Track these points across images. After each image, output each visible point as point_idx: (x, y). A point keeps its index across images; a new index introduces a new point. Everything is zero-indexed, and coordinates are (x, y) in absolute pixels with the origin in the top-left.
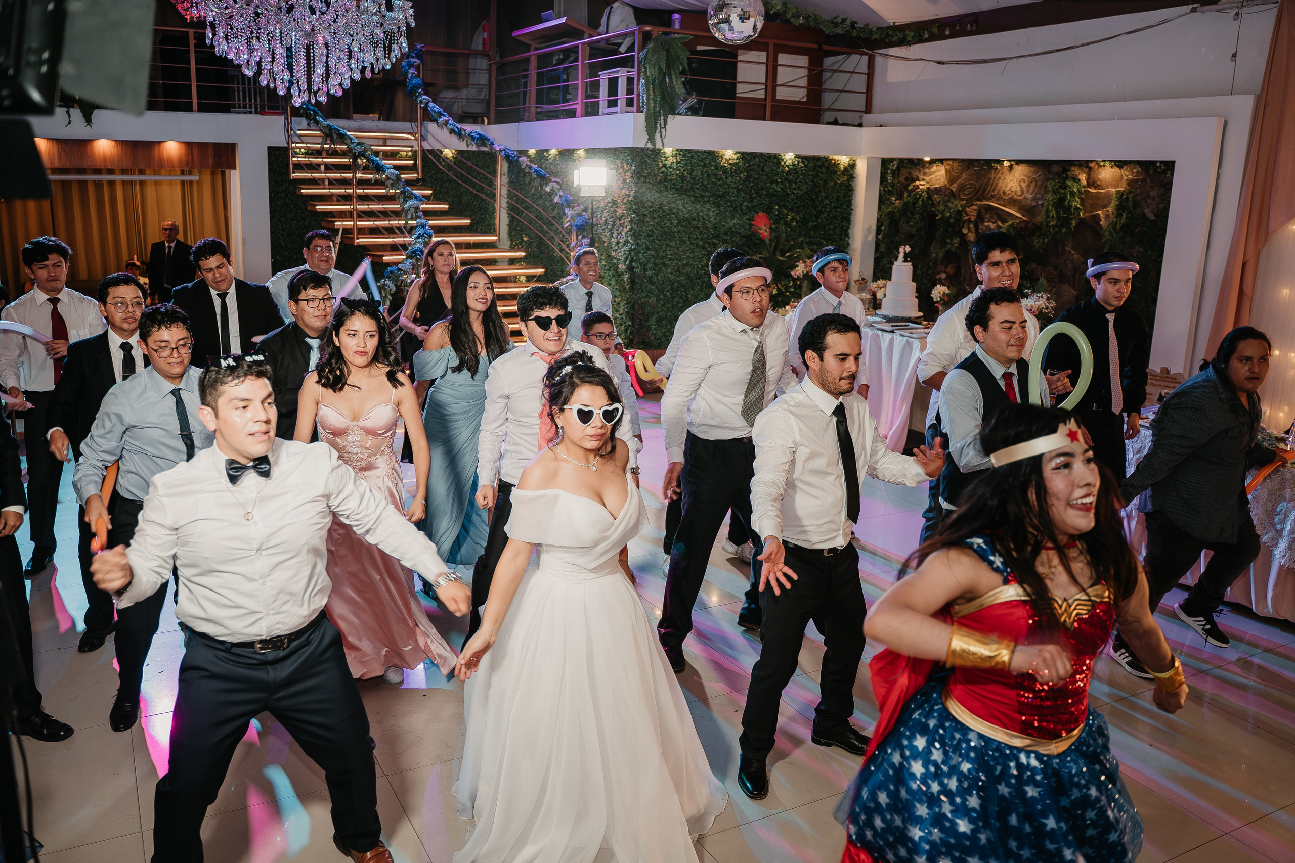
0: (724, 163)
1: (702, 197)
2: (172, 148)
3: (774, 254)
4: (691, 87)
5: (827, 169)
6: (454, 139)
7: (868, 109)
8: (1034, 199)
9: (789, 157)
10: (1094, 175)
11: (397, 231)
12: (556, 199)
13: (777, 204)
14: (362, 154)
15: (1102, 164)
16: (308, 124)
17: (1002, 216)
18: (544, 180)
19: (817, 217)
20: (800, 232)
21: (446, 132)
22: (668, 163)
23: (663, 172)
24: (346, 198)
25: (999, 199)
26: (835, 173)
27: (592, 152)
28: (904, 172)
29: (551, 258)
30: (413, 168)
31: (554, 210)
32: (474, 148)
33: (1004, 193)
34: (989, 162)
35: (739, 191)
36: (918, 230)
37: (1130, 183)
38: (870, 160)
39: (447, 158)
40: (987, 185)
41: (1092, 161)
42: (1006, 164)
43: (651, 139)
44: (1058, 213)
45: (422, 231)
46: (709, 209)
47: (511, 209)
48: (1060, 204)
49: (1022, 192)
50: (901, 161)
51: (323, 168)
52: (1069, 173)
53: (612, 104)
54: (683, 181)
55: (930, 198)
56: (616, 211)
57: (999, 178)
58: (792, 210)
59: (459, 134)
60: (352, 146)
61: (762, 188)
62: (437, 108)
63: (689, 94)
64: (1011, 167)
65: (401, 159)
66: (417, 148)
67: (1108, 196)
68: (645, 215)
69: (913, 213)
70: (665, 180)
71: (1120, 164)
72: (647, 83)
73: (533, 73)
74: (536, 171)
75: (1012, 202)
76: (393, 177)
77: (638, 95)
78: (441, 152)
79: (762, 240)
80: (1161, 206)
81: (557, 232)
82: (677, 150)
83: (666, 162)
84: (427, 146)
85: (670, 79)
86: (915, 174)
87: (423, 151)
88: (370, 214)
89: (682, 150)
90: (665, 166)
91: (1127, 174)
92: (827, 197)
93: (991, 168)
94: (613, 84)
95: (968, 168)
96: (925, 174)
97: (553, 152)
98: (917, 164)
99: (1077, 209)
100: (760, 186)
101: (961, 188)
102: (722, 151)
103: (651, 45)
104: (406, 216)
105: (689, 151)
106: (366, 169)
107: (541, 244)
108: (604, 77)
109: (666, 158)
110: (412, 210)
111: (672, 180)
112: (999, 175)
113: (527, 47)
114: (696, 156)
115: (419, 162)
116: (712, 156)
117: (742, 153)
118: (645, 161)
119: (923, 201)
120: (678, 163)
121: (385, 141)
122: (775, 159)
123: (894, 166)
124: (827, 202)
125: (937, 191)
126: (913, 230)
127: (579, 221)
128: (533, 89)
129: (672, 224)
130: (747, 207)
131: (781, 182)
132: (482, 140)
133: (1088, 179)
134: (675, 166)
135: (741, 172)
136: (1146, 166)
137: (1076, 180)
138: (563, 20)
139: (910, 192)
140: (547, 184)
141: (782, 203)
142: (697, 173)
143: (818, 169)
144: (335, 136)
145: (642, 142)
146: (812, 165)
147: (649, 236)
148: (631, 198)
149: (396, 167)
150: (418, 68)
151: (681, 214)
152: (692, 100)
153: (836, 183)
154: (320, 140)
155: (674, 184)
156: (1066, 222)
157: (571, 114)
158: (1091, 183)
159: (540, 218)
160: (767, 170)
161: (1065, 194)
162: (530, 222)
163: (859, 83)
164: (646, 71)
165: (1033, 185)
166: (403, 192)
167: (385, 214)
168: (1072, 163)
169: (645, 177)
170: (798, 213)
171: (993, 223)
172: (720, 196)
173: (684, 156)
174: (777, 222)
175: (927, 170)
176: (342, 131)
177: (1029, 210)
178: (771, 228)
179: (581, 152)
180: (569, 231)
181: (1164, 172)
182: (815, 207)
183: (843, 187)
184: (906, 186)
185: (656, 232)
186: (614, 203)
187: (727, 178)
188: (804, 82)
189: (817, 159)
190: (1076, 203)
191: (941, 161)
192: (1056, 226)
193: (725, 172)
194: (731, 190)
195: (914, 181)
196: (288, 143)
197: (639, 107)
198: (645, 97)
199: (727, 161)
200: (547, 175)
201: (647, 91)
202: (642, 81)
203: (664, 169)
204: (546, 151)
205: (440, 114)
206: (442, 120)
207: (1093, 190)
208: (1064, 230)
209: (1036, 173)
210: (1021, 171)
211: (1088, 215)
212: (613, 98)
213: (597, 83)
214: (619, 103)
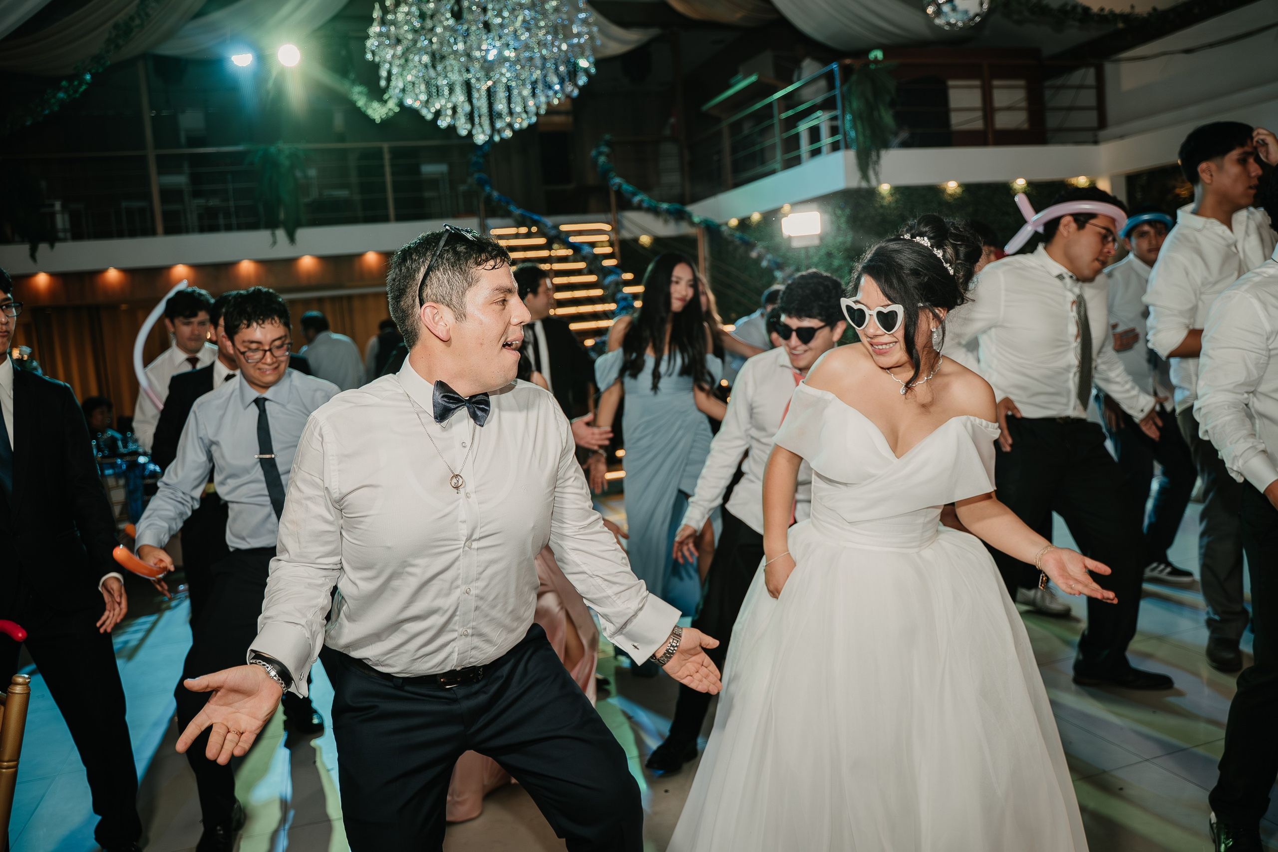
0: (947, 197)
2: (372, 259)
4: (902, 119)
7: (1102, 123)
9: (1020, 183)
12: (764, 264)
14: (557, 237)
18: (750, 246)
22: (885, 203)
23: (880, 214)
27: (799, 206)
28: (1156, 186)
30: (611, 256)
38: (1113, 179)
39: (644, 246)
43: (865, 176)
50: (1151, 173)
53: (816, 153)
62: (630, 189)
63: (901, 127)
66: (613, 237)
70: (884, 221)
72: (854, 121)
73: (726, 143)
74: (739, 239)
77: (845, 135)
82: (894, 187)
83: (883, 203)
84: (624, 234)
85: (878, 110)
86: (1171, 183)
87: (621, 239)
89: (899, 187)
90: (882, 206)
94: (815, 134)
97: (756, 217)
98: (1171, 173)
102: (944, 185)
103: (854, 78)
105: (907, 188)
108: (803, 127)
109: (883, 198)
111: (891, 221)
113: (718, 119)
114: (915, 193)
115: (617, 249)
116: (933, 192)
117: (967, 185)
118: (860, 203)
120: (896, 201)
121: (580, 233)
122: (1001, 188)
123: (1143, 181)
128: (727, 160)
131: (1014, 214)
132: (680, 213)
134: (893, 206)
138: (753, 78)
140: (753, 250)
145: (855, 181)
146: (1046, 191)
150: (608, 156)
152: (904, 135)
157: (773, 172)
160: (997, 200)
163: (1088, 98)
164: (849, 105)
169: (861, 221)
173: (903, 193)
179: (788, 207)
184: (1162, 200)
186: (829, 255)
188: (1023, 104)
189: (1052, 183)
193: (950, 208)
195: (1172, 190)
197: (847, 147)
198: (853, 134)
199: (951, 195)
200: (752, 240)
201: (854, 126)
202: (848, 117)
203: (881, 211)
204: (749, 218)
205: (634, 194)
206: (636, 199)
212: (816, 146)
213: (797, 136)
214: (824, 150)
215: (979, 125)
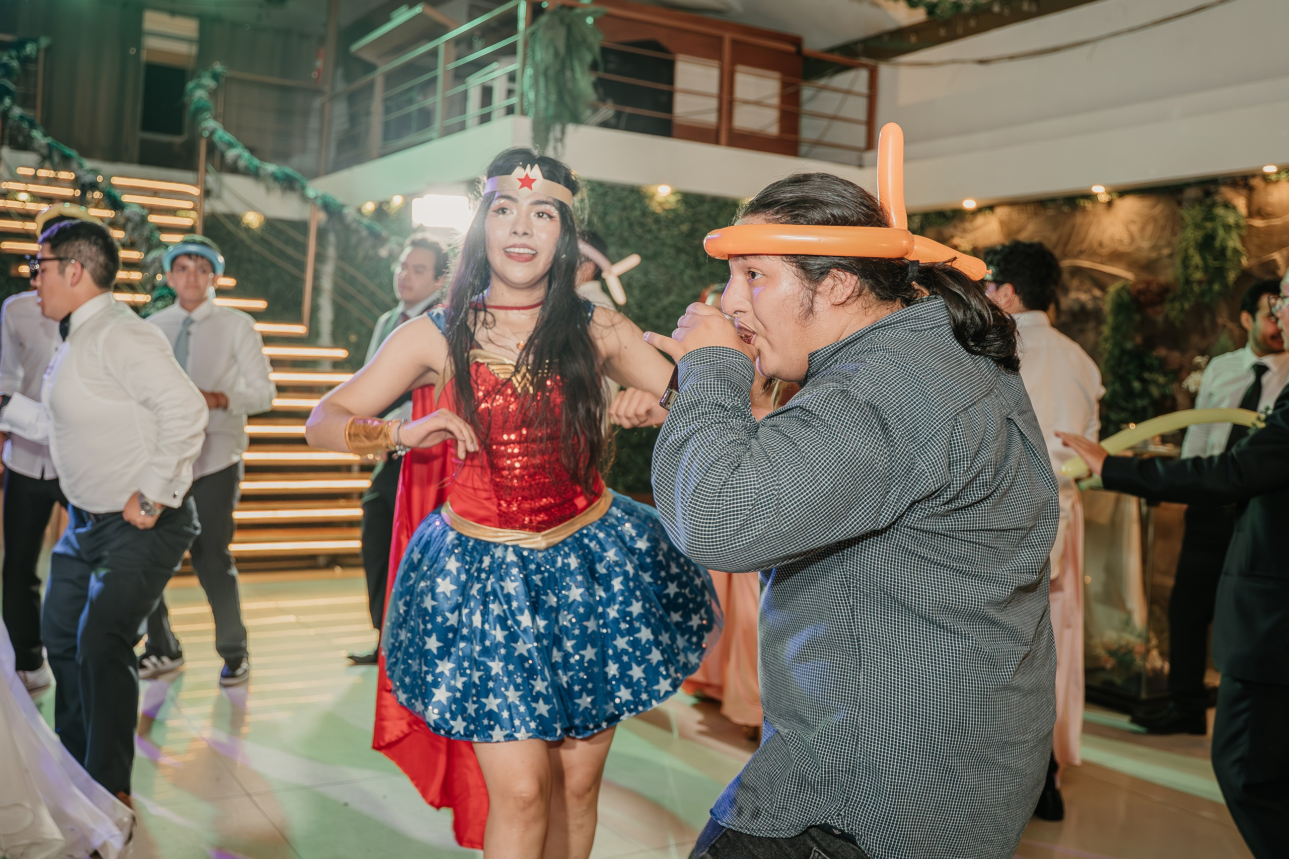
0: (655, 207)
4: (605, 89)
7: (871, 147)
8: (1155, 247)
10: (1259, 198)
15: (1275, 177)
17: (1099, 281)
18: (381, 240)
25: (1092, 254)
33: (1101, 244)
34: (1071, 199)
35: (679, 250)
40: (1070, 236)
41: (1254, 176)
42: (1102, 198)
44: (1204, 259)
47: (338, 292)
48: (1207, 244)
49: (1132, 239)
52: (1218, 198)
53: (485, 119)
57: (1091, 223)
62: (228, 137)
63: (602, 100)
64: (1110, 202)
72: (535, 78)
74: (367, 227)
75: (1116, 257)
77: (523, 97)
78: (240, 218)
84: (218, 206)
85: (572, 70)
86: (951, 229)
93: (1075, 207)
94: (487, 94)
95: (1036, 215)
96: (967, 229)
97: (397, 202)
98: (950, 217)
99: (1236, 251)
102: (652, 189)
103: (544, 19)
105: (601, 184)
108: (474, 83)
112: (1091, 218)
113: (370, 68)
114: (611, 193)
116: (636, 195)
128: (377, 122)
130: (692, 278)
133: (1249, 205)
135: (682, 222)
137: (1228, 205)
140: (382, 245)
142: (613, 218)
152: (608, 111)
156: (1218, 273)
158: (1255, 211)
161: (1214, 230)
163: (857, 108)
164: (533, 58)
165: (1150, 229)
168: (1218, 180)
171: (1085, 292)
173: (593, 190)
175: (967, 225)
177: (1148, 266)
187: (660, 230)
188: (774, 101)
190: (1234, 242)
191: (991, 208)
192: (1202, 281)
193: (657, 221)
197: (524, 113)
198: (531, 95)
199: (660, 204)
200: (384, 233)
201: (535, 84)
202: (529, 71)
204: (388, 202)
205: (230, 145)
206: (231, 154)
207: (1258, 223)
208: (1216, 287)
209: (1154, 207)
210: (1129, 206)
211: (1254, 262)
212: (486, 110)
213: (465, 95)
214: (495, 115)
215: (711, 119)
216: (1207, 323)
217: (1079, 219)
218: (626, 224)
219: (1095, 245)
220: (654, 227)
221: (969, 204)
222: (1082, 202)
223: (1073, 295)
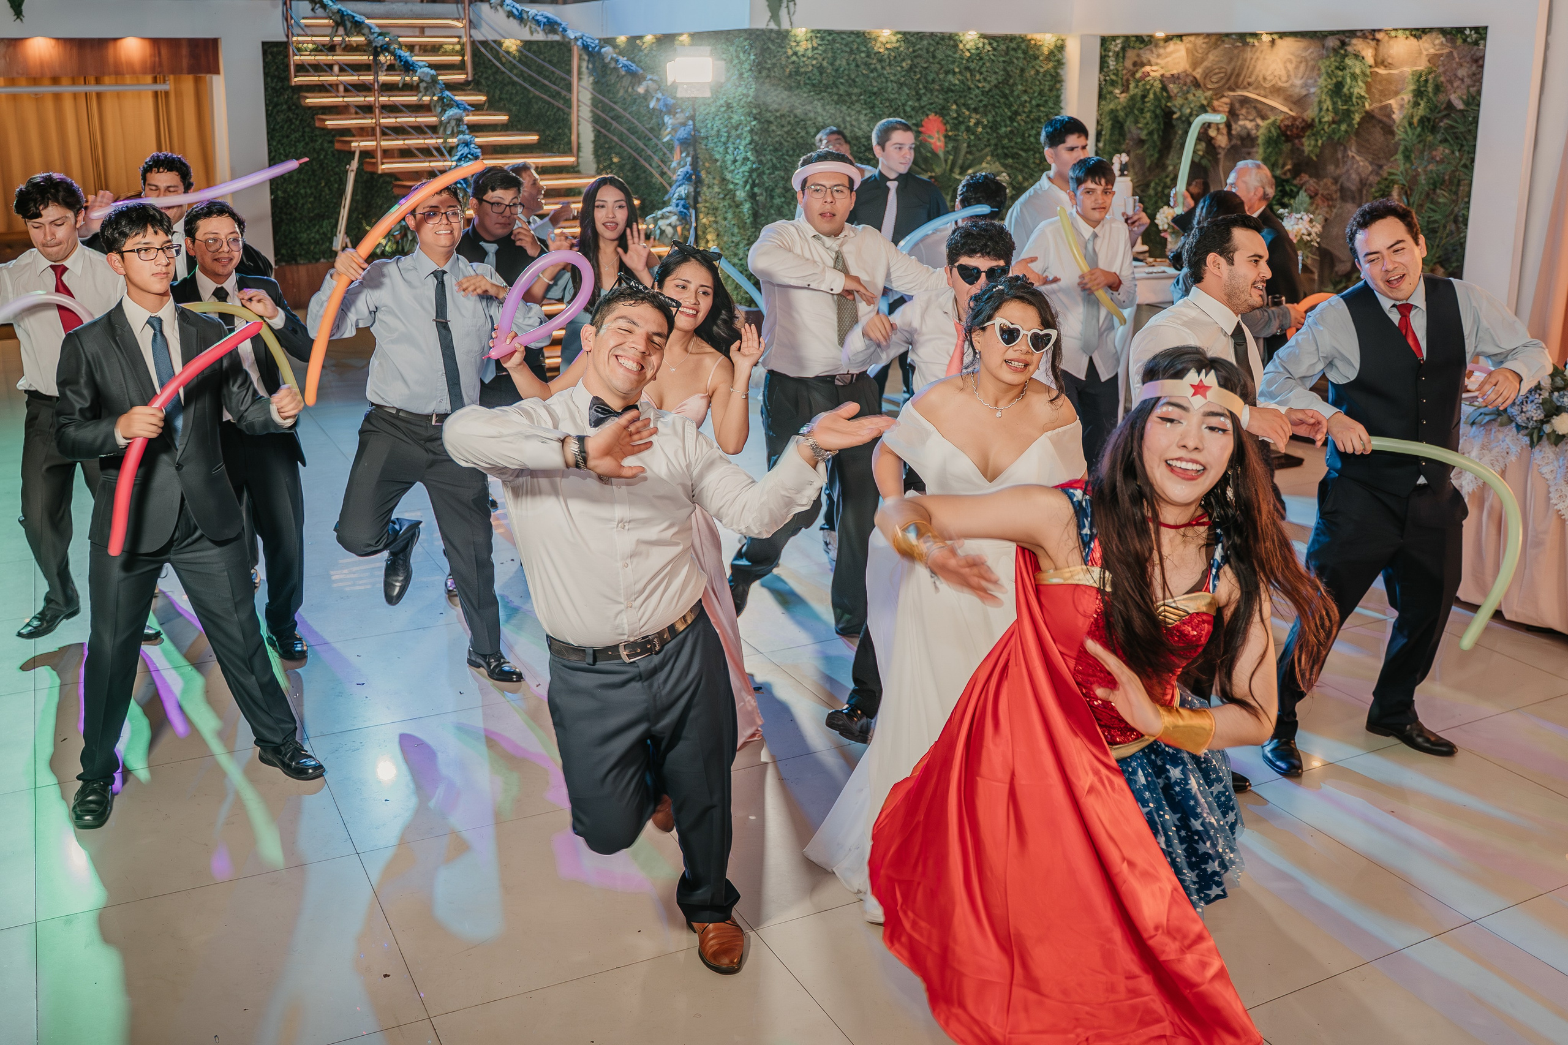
0: (878, 48)
1: (849, 95)
2: (132, 48)
3: (951, 170)
5: (1025, 52)
6: (513, 23)
8: (1305, 85)
9: (970, 38)
10: (1383, 49)
11: (435, 153)
12: (652, 105)
13: (955, 102)
14: (385, 49)
15: (1393, 34)
16: (313, 10)
17: (1260, 111)
18: (635, 77)
19: (1012, 119)
20: (989, 140)
21: (501, 14)
22: (800, 50)
23: (793, 62)
24: (367, 109)
25: (1257, 86)
26: (1036, 58)
27: (698, 37)
28: (1131, 55)
29: (649, 185)
30: (460, 67)
31: (651, 119)
32: (540, 36)
33: (1265, 79)
34: (1242, 37)
35: (901, 85)
36: (1150, 133)
37: (1432, 59)
38: (1084, 39)
39: (508, 53)
40: (1241, 68)
41: (1380, 30)
42: (1266, 38)
43: (775, 16)
44: (1334, 103)
45: (466, 150)
46: (859, 112)
47: (596, 120)
48: (1337, 91)
49: (1289, 76)
50: (1127, 38)
51: (336, 68)
52: (1349, 49)
54: (821, 74)
55: (1164, 88)
56: (731, 118)
57: (1258, 59)
58: (976, 110)
59: (521, 18)
60: (372, 37)
61: (933, 81)
64: (1273, 42)
65: (445, 53)
66: (464, 39)
67: (1402, 78)
68: (770, 122)
69: (1142, 111)
70: (797, 73)
71: (1419, 33)
74: (625, 66)
75: (1276, 91)
76: (428, 79)
78: (500, 44)
79: (935, 154)
80: (1473, 90)
81: (656, 149)
82: (813, 31)
83: (797, 49)
86: (1146, 55)
87: (473, 43)
88: (399, 131)
89: (819, 31)
90: (795, 54)
91: (1429, 46)
92: (1025, 91)
93: (1245, 44)
95: (1216, 46)
96: (1159, 56)
97: (649, 38)
98: (1144, 41)
99: (1361, 97)
100: (930, 78)
101: (1207, 74)
102: (876, 32)
104: (445, 130)
105: (830, 33)
106: (391, 68)
107: (636, 167)
109: (798, 43)
110: (453, 123)
111: (806, 73)
112: (1258, 54)
114: (839, 40)
115: (468, 58)
116: (861, 38)
117: (904, 34)
118: (768, 48)
119: (1155, 94)
120: (814, 49)
121: (423, 30)
122: (949, 41)
123: (1116, 46)
124: (1025, 98)
125: (1175, 78)
126: (1143, 135)
127: (682, 133)
129: (807, 133)
130: (913, 109)
131: (960, 72)
132: (551, 26)
133: (1376, 56)
134: (809, 53)
135: (904, 60)
136: (1452, 34)
137: (1357, 56)
139: (1138, 81)
140: (640, 83)
141: (962, 101)
142: (841, 62)
143: (1012, 53)
144: (349, 25)
145: (763, 21)
146: (1003, 47)
147: (776, 150)
148: (749, 99)
149: (431, 66)
151: (820, 119)
153: (1038, 72)
154: (329, 31)
155: (809, 78)
156: (1348, 114)
158: (1380, 62)
159: (633, 130)
160: (940, 55)
161: (1344, 78)
162: (621, 136)
165: (1302, 67)
166: (441, 99)
167: (419, 130)
168: (1352, 33)
169: (769, 69)
170: (985, 114)
171: (1251, 121)
172: (875, 94)
173: (822, 39)
174: (955, 127)
175: (1161, 51)
176: (358, 18)
177: (1300, 102)
178: (946, 136)
179: (685, 38)
180: (670, 146)
181: (1476, 43)
182: (1010, 106)
183: (1048, 77)
184: (1133, 74)
185: (786, 144)
186: (729, 106)
187: (883, 68)
189: (1012, 38)
190: (1359, 89)
191: (1180, 37)
192: (1334, 122)
193: (880, 61)
194: (889, 84)
195: (1143, 65)
196: (287, 36)
199: (883, 45)
203: (794, 58)
204: (640, 38)
207: (1382, 71)
208: (1343, 127)
209: (1306, 49)
210: (1287, 47)
211: (1376, 105)
216: (1340, 155)
217: (1248, 54)
218: (853, 66)
219: (1260, 78)
220: (879, 67)
221: (1160, 34)
222: (1250, 40)
223: (1241, 123)
